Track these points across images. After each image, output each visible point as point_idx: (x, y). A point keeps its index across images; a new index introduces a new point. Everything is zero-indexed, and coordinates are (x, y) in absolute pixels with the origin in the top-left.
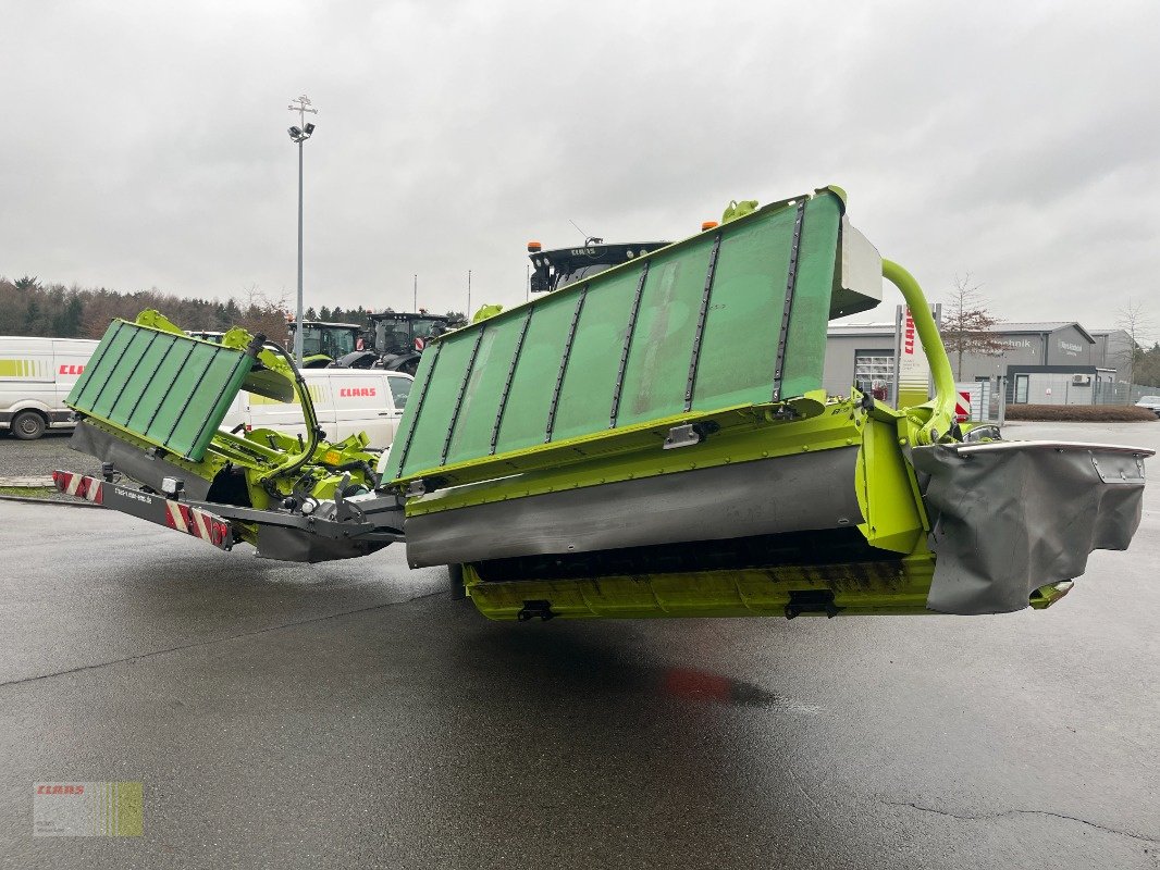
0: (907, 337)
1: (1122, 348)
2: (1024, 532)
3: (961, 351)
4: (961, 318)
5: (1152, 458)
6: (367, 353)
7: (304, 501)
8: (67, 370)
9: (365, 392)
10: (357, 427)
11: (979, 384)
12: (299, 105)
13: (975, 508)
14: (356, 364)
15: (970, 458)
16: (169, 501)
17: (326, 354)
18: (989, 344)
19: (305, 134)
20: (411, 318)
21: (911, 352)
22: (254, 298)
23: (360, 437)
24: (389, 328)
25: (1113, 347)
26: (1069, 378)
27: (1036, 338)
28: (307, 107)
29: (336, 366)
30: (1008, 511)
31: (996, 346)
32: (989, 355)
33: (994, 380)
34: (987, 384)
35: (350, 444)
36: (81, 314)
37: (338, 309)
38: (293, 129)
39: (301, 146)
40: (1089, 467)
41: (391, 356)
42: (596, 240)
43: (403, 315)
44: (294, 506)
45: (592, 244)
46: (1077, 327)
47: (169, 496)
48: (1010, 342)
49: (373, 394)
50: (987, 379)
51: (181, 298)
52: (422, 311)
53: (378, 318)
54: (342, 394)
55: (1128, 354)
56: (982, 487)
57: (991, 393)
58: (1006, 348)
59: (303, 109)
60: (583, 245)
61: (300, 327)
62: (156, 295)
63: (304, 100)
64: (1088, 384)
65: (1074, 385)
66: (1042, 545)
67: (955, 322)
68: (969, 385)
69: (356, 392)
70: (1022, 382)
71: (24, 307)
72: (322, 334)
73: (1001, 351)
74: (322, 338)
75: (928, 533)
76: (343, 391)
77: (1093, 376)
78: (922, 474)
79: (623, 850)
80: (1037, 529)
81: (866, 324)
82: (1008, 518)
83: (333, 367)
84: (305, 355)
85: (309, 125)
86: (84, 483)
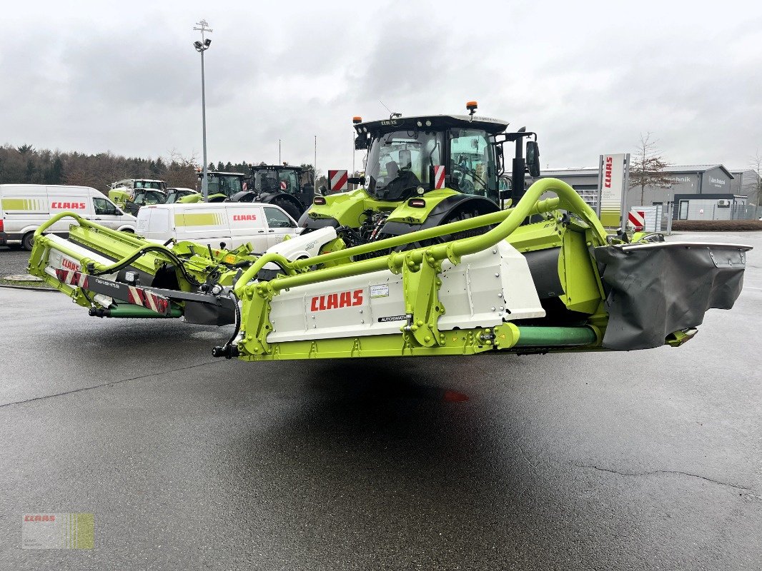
0: (607, 176)
1: (752, 182)
2: (663, 299)
3: (643, 185)
4: (643, 163)
5: (751, 251)
6: (250, 192)
7: (214, 287)
8: (57, 205)
9: (249, 218)
10: (245, 239)
11: (655, 207)
12: (200, 27)
13: (633, 285)
14: (243, 199)
15: (630, 253)
16: (130, 287)
17: (223, 193)
18: (662, 180)
19: (205, 47)
20: (277, 169)
21: (609, 186)
22: (174, 157)
23: (247, 246)
24: (264, 175)
25: (746, 181)
26: (716, 202)
27: (695, 176)
28: (206, 28)
29: (230, 201)
30: (654, 286)
31: (667, 182)
32: (662, 187)
33: (666, 204)
34: (660, 207)
35: (241, 250)
36: (63, 169)
37: (229, 163)
38: (197, 43)
39: (202, 55)
40: (707, 258)
41: (266, 194)
42: (398, 115)
43: (272, 167)
44: (207, 289)
45: (394, 117)
46: (722, 168)
47: (131, 283)
48: (677, 179)
49: (255, 219)
50: (661, 203)
51: (127, 158)
52: (284, 163)
53: (255, 169)
54: (235, 219)
55: (755, 186)
56: (638, 272)
57: (663, 213)
58: (674, 183)
59: (203, 30)
60: (389, 118)
61: (205, 176)
62: (110, 156)
63: (203, 23)
64: (728, 206)
65: (719, 206)
66: (674, 306)
67: (640, 166)
68: (649, 208)
69: (243, 218)
70: (684, 205)
71: (25, 165)
72: (220, 180)
73: (670, 185)
74: (220, 183)
75: (604, 301)
76: (235, 217)
77: (731, 201)
78: (601, 264)
79: (415, 492)
80: (672, 297)
81: (580, 168)
82: (653, 290)
83: (227, 201)
84: (210, 193)
85: (208, 40)
86: (76, 276)
